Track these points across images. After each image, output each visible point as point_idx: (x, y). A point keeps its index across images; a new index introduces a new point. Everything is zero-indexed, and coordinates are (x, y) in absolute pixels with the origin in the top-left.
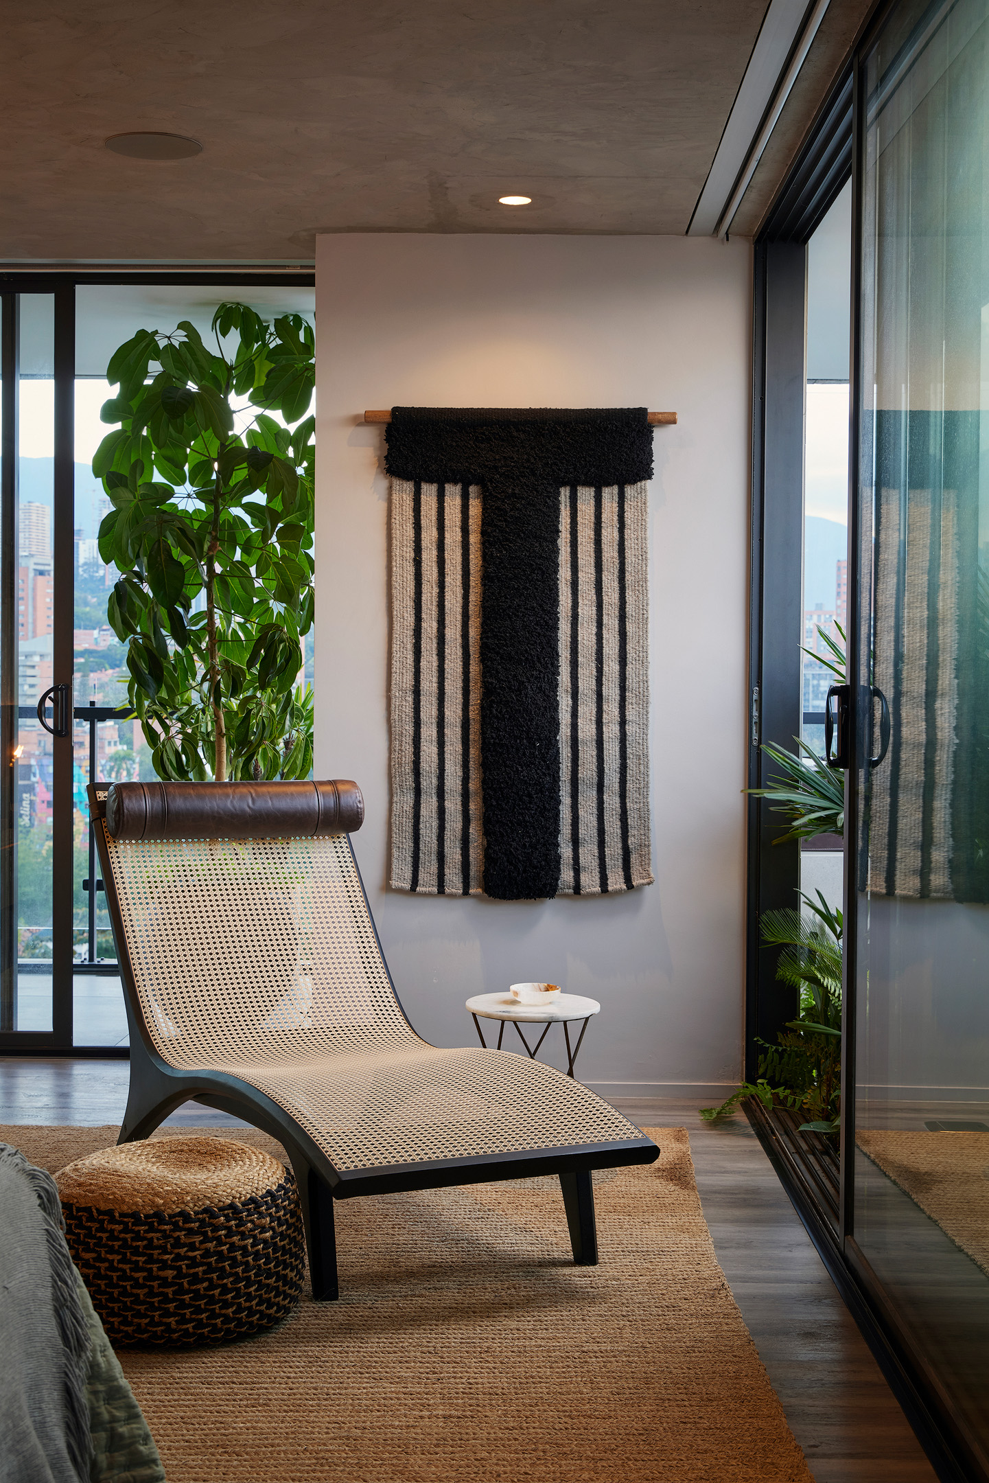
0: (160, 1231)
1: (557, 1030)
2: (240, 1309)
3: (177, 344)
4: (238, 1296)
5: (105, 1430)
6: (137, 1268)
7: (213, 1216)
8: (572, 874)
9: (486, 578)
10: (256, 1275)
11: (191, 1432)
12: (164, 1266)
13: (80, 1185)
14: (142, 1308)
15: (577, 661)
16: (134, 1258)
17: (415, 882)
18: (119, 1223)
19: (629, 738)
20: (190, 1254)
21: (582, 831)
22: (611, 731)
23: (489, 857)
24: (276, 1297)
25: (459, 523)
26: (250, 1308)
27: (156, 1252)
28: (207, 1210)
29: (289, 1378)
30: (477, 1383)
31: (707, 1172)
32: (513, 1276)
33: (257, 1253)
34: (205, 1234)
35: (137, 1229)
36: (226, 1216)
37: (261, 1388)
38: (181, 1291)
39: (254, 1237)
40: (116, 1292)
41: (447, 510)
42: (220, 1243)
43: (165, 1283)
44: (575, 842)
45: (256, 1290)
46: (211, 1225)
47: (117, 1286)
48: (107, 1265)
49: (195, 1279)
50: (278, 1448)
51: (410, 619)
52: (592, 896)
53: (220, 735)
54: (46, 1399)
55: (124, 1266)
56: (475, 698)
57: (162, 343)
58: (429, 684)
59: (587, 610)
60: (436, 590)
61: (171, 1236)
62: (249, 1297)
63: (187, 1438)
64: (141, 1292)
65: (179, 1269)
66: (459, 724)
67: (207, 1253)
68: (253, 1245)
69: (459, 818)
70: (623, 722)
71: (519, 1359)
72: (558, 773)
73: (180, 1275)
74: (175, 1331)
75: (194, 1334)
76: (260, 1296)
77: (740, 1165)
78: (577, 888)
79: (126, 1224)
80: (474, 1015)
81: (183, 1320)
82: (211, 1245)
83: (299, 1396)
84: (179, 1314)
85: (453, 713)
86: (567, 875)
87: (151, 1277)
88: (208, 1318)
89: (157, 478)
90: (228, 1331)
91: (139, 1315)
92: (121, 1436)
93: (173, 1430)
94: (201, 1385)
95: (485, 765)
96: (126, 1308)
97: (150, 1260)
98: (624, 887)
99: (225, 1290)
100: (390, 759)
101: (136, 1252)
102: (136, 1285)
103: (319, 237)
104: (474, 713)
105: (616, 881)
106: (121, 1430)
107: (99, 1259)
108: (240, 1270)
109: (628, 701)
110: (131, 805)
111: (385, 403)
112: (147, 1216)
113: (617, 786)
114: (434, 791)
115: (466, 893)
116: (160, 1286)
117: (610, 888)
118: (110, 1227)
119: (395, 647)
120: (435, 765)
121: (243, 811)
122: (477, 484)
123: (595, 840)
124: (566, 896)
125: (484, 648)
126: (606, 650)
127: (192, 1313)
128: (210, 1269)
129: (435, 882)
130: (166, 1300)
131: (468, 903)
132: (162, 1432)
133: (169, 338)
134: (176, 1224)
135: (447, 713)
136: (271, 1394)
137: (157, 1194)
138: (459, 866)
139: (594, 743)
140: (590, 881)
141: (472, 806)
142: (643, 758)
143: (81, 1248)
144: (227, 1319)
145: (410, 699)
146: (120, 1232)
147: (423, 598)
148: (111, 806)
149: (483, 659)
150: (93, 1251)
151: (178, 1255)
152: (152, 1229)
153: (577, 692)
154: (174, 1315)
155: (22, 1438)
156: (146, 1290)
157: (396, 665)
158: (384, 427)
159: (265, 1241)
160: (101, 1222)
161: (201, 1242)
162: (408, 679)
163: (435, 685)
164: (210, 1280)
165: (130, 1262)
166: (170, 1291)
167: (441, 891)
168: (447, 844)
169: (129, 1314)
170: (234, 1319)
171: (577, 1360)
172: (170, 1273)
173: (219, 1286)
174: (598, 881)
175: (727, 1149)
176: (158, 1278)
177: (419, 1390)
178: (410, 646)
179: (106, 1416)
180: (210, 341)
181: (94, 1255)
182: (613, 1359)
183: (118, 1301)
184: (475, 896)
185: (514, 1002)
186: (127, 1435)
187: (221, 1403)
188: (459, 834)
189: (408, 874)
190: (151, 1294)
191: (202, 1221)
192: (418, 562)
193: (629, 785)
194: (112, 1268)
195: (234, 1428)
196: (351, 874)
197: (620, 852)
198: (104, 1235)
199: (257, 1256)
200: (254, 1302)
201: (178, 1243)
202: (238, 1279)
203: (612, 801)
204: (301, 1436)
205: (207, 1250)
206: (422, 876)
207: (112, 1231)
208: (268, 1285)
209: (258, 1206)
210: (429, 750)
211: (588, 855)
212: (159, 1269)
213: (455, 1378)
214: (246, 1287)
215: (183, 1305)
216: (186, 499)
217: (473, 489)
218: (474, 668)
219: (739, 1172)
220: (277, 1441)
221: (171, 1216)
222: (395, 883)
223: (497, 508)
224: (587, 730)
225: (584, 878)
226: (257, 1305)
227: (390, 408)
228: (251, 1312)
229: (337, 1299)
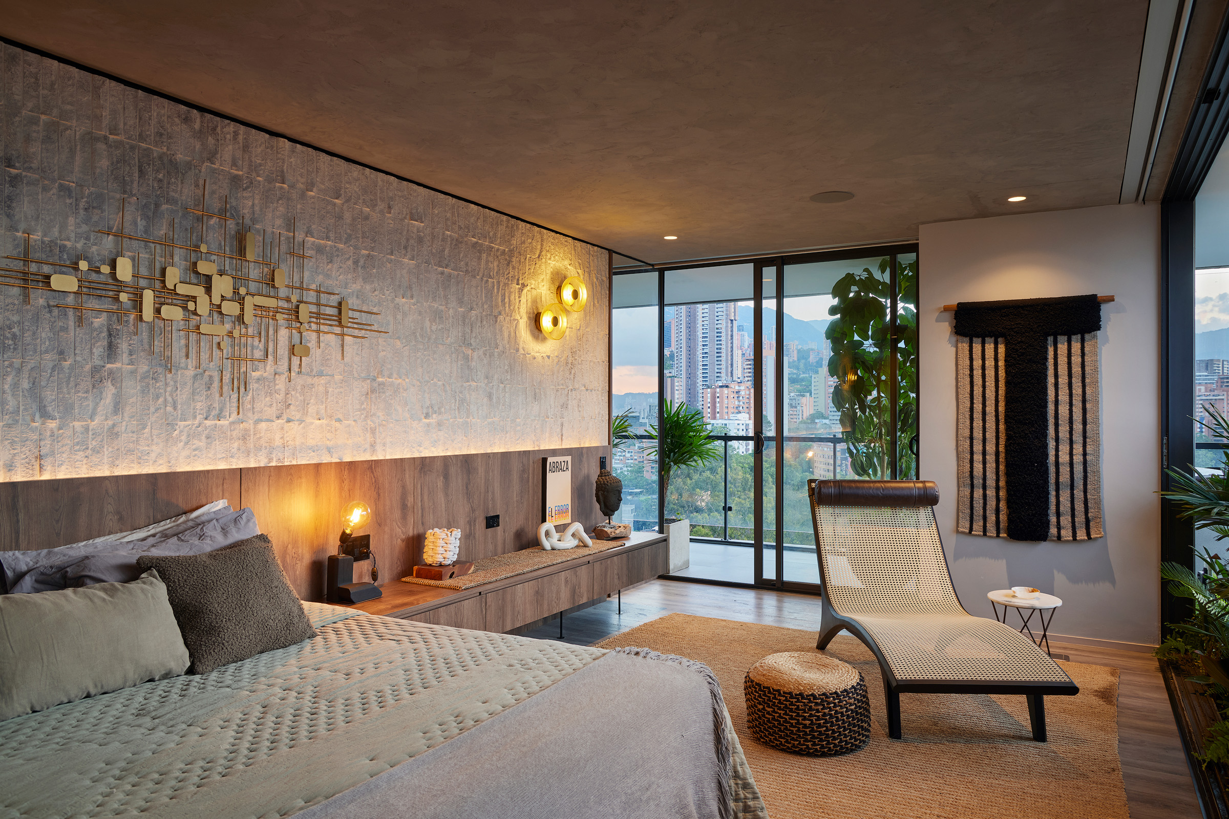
0: (803, 702)
1: (1037, 614)
2: (841, 741)
3: (864, 278)
4: (840, 735)
5: (742, 802)
6: (792, 718)
7: (827, 697)
8: (1056, 530)
9: (1007, 383)
10: (848, 726)
11: (810, 798)
12: (805, 719)
13: (764, 675)
14: (795, 736)
15: (1058, 423)
16: (790, 714)
17: (971, 529)
18: (784, 696)
19: (1088, 463)
20: (817, 714)
21: (1062, 509)
22: (1078, 458)
23: (1010, 520)
24: (858, 736)
25: (993, 357)
26: (846, 741)
27: (801, 712)
28: (824, 694)
29: (865, 778)
30: (960, 800)
31: (1126, 696)
32: (997, 741)
33: (848, 715)
34: (823, 705)
35: (791, 700)
36: (833, 697)
37: (850, 781)
38: (813, 730)
39: (847, 708)
40: (782, 728)
41: (987, 351)
42: (831, 710)
43: (805, 726)
44: (1058, 514)
45: (848, 733)
46: (826, 701)
47: (783, 725)
48: (778, 715)
49: (819, 726)
50: (848, 816)
51: (968, 404)
52: (1068, 541)
53: (884, 454)
54: (706, 786)
55: (786, 717)
56: (1002, 442)
57: (857, 278)
58: (978, 434)
59: (1063, 397)
60: (981, 389)
61: (808, 705)
62: (846, 736)
63: (807, 800)
64: (795, 729)
65: (812, 721)
66: (994, 454)
67: (825, 715)
68: (846, 712)
69: (994, 499)
70: (1085, 454)
71: (987, 790)
72: (1048, 479)
73: (812, 723)
74: (811, 749)
75: (820, 751)
76: (851, 735)
77: (1148, 694)
78: (1059, 537)
79: (786, 697)
80: (993, 602)
81: (814, 744)
82: (827, 711)
83: (867, 789)
84: (812, 741)
85: (991, 448)
86: (1053, 531)
87: (798, 723)
88: (826, 744)
89: (856, 338)
90: (836, 750)
91: (793, 739)
92: (750, 807)
93: (803, 795)
94: (822, 774)
95: (1007, 474)
96: (787, 736)
97: (798, 715)
98: (1086, 538)
99: (833, 731)
100: (958, 470)
101: (791, 710)
102: (792, 725)
103: (920, 226)
104: (1002, 448)
105: (1081, 535)
106: (749, 803)
107: (774, 711)
108: (840, 723)
109: (1088, 443)
110: (825, 491)
111: (954, 301)
112: (796, 695)
113: (1082, 487)
114: (981, 486)
115: (998, 536)
116: (803, 727)
117: (1078, 538)
118: (779, 698)
119: (960, 417)
120: (981, 474)
121: (878, 494)
122: (1002, 337)
123: (1070, 513)
124: (1053, 541)
125: (1007, 417)
126: (1075, 417)
127: (818, 741)
128: (826, 722)
129: (982, 530)
130: (806, 734)
131: (998, 541)
132: (797, 795)
133: (860, 276)
134: (809, 700)
135: (987, 448)
136: (854, 785)
137: (800, 684)
138: (994, 522)
139: (1068, 465)
140: (1066, 534)
141: (1001, 494)
142: (1097, 473)
143: (766, 705)
144: (835, 746)
145: (968, 442)
146: (784, 701)
147: (974, 393)
148: (816, 491)
149: (1006, 422)
150: (772, 708)
151: (811, 714)
152: (798, 701)
153: (1058, 439)
154: (810, 741)
155: (685, 807)
156: (796, 729)
157: (961, 426)
158: (954, 312)
159: (852, 710)
160: (775, 695)
161: (822, 709)
162: (967, 433)
163: (981, 435)
164: (827, 727)
165: (788, 715)
166: (808, 730)
167: (985, 534)
168: (988, 512)
169: (789, 738)
170: (839, 746)
171: (1020, 797)
172: (808, 722)
173: (831, 730)
174: (1071, 534)
175: (1142, 684)
176: (802, 724)
177: (928, 797)
178: (968, 416)
179: (742, 796)
180: (877, 275)
181: (772, 709)
182: (1040, 800)
183: (783, 732)
184: (1003, 538)
185: (1014, 596)
186: (752, 806)
187: (829, 785)
188: (994, 506)
189: (968, 525)
190: (799, 730)
191: (822, 699)
192: (971, 376)
193: (1089, 487)
194: (780, 716)
195: (831, 800)
196: (933, 526)
197: (1084, 520)
198: (777, 701)
199: (848, 717)
200: (848, 738)
201: (811, 709)
202: (839, 727)
203: (1079, 494)
204: (861, 811)
205: (825, 713)
206: (975, 527)
207: (780, 700)
208: (854, 730)
209: (848, 693)
210: (978, 467)
211: (1065, 520)
212: (802, 720)
213: (949, 794)
214: (844, 731)
215: (814, 737)
216: (869, 346)
217: (1000, 340)
218: (1002, 427)
219: (1147, 699)
220: (849, 812)
221: (807, 696)
222: (961, 530)
223: (1013, 348)
224: (1064, 458)
225: (1063, 532)
226: (849, 739)
227: (956, 303)
228: (847, 743)
229: (901, 739)
